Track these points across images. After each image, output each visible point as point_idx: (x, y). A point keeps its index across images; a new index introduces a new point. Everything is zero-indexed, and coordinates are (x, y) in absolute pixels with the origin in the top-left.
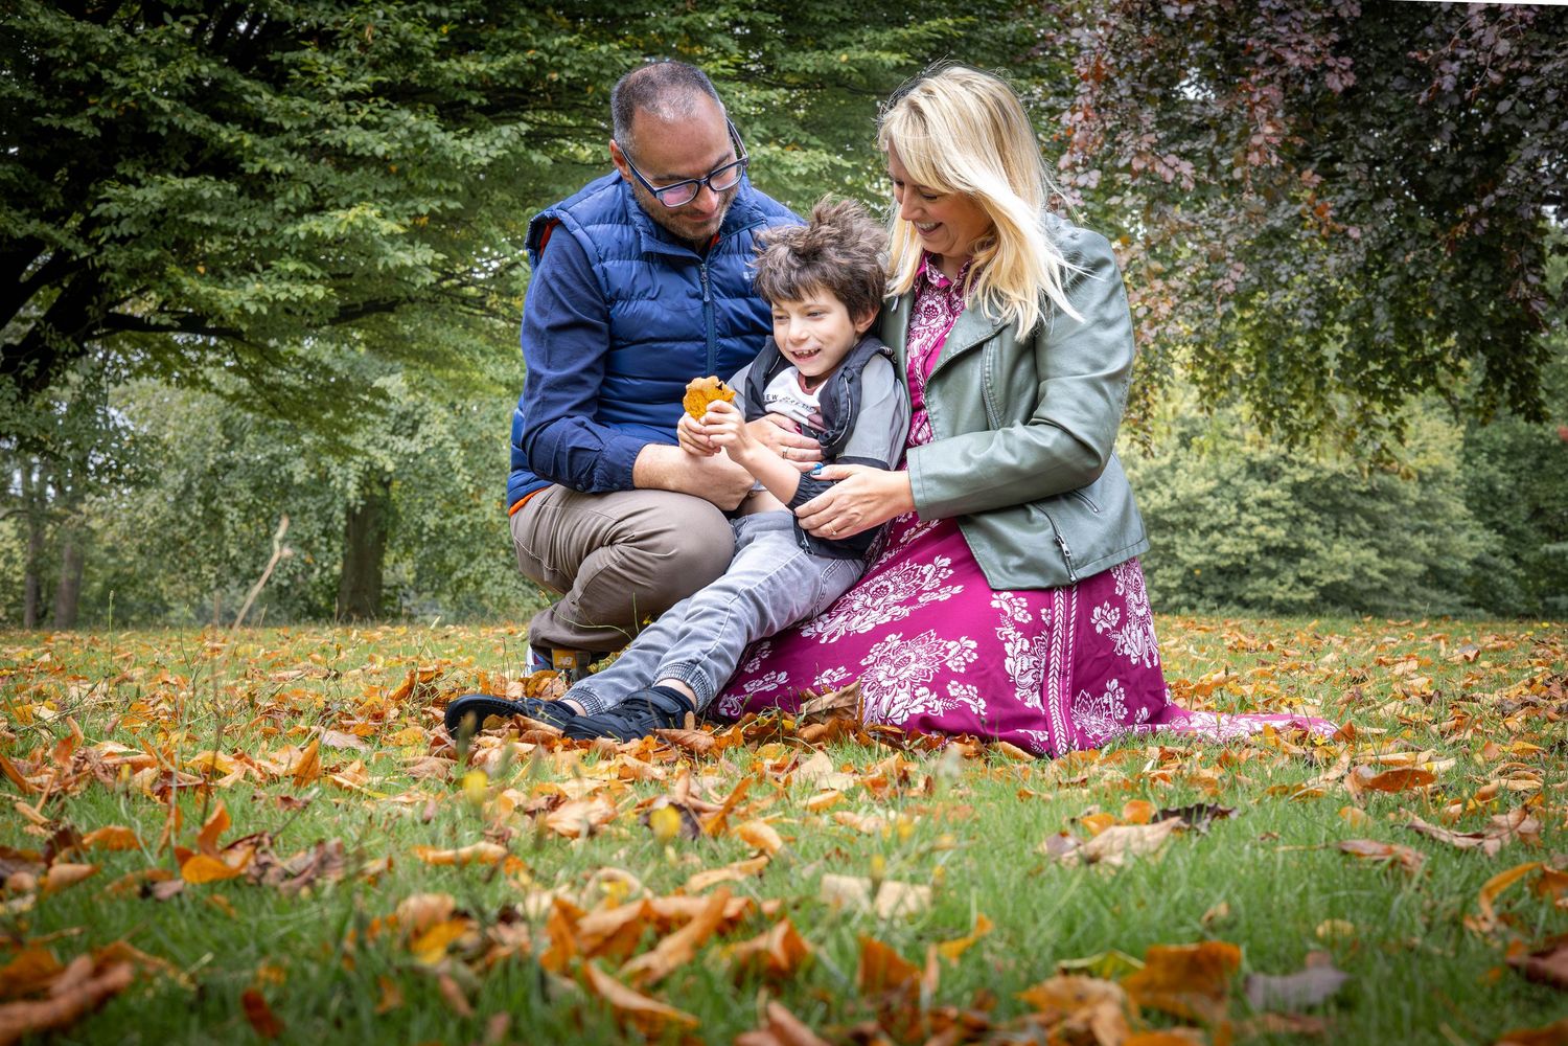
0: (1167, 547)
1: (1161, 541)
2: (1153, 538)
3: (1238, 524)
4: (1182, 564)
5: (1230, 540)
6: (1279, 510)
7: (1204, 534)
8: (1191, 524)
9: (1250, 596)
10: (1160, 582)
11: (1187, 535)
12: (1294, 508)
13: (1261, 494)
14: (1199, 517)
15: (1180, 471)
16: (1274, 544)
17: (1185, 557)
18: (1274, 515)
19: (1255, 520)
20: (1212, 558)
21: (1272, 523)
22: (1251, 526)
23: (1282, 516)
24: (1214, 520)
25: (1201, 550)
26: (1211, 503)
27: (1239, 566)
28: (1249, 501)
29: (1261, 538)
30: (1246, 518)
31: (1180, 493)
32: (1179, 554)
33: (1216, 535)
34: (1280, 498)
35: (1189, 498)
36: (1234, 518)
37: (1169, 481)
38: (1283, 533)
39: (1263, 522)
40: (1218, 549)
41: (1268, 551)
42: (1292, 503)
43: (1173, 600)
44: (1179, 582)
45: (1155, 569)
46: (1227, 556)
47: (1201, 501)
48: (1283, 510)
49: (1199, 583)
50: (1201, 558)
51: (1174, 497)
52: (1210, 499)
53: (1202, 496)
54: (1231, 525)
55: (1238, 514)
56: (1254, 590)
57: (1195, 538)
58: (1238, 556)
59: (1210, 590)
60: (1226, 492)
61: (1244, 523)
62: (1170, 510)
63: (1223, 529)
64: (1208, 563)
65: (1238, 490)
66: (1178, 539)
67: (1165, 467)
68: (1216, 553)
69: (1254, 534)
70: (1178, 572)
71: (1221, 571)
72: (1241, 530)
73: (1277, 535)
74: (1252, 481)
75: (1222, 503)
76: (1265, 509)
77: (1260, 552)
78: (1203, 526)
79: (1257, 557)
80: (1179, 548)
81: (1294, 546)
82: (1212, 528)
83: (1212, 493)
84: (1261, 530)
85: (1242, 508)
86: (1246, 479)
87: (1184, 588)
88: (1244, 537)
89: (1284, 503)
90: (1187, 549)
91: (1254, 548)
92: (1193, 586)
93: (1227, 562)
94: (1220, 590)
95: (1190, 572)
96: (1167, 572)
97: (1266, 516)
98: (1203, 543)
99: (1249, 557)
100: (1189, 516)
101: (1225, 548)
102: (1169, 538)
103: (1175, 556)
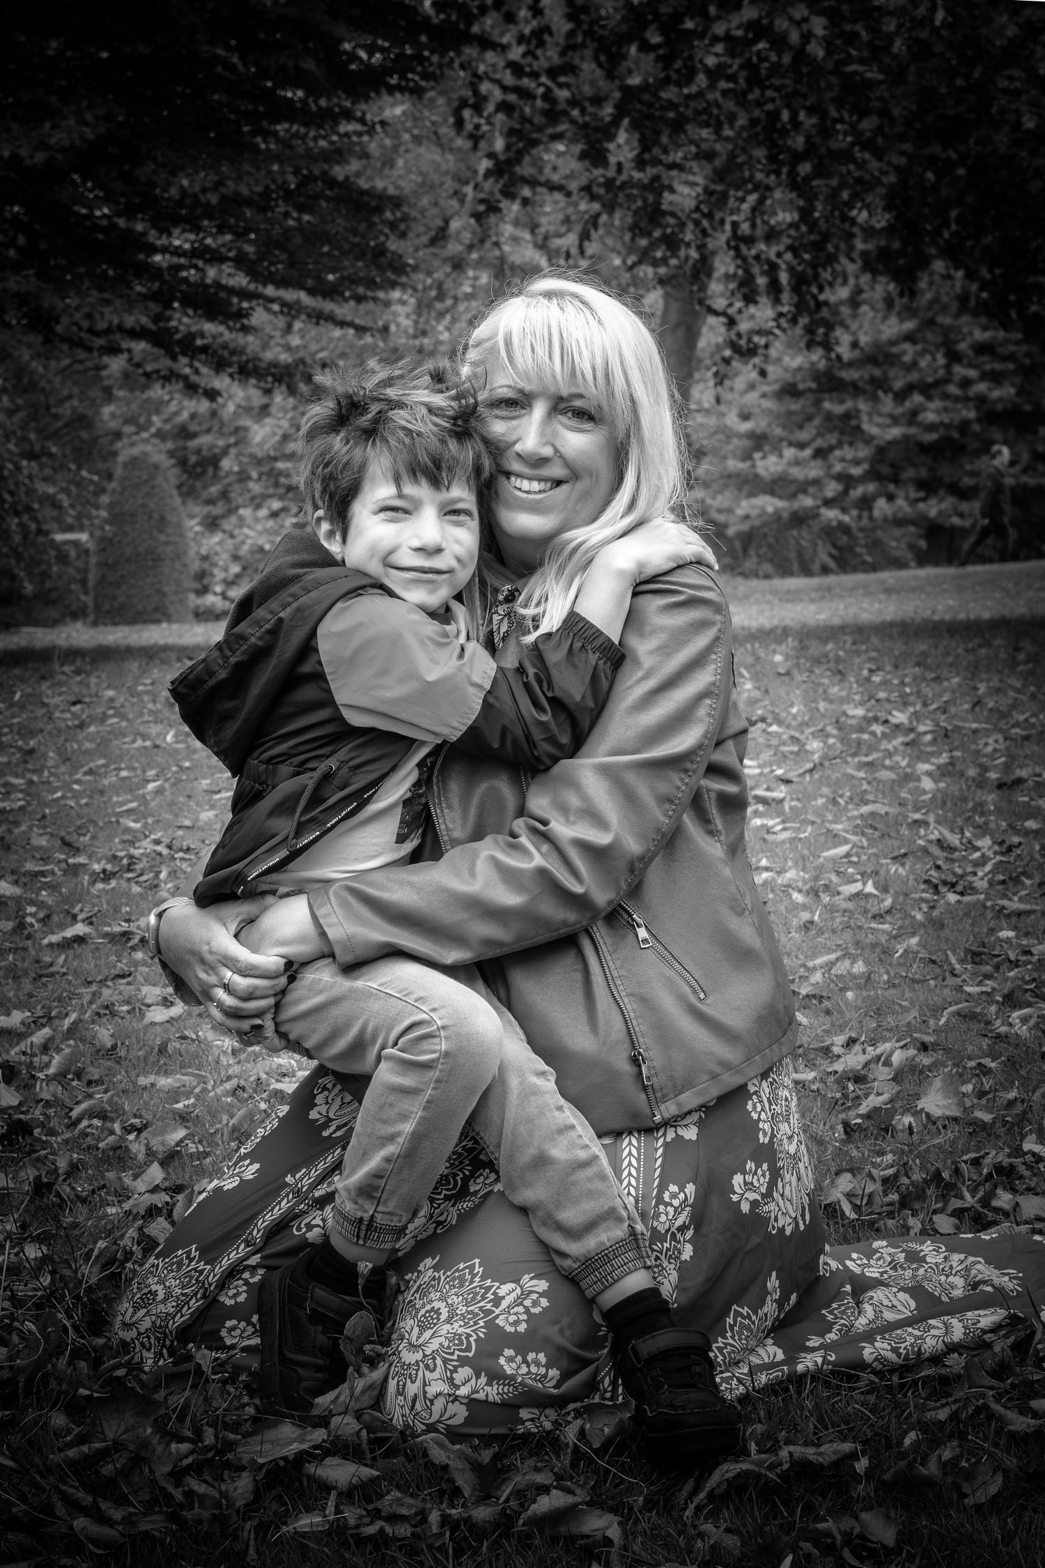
0: (847, 416)
1: (838, 409)
2: (827, 405)
3: (947, 381)
4: (869, 440)
5: (937, 404)
6: (1005, 359)
7: (901, 396)
8: (880, 384)
9: (968, 481)
10: (838, 468)
11: (875, 398)
12: (1028, 354)
13: (979, 335)
14: (892, 373)
15: (865, 308)
16: (999, 407)
17: (874, 431)
18: (998, 366)
19: (972, 373)
20: (912, 431)
21: (995, 378)
22: (966, 383)
23: (1011, 366)
24: (914, 377)
25: (895, 421)
26: (908, 351)
27: (949, 440)
28: (963, 346)
29: (981, 400)
30: (959, 371)
31: (864, 339)
32: (865, 427)
33: (917, 398)
34: (1008, 341)
35: (876, 344)
36: (941, 372)
37: (848, 322)
38: (1012, 391)
39: (984, 376)
40: (921, 417)
41: (991, 416)
42: (1025, 348)
43: (857, 492)
44: (866, 466)
45: (831, 449)
46: (932, 427)
47: (895, 350)
48: (1011, 358)
49: (893, 466)
50: (895, 432)
51: (855, 345)
52: (907, 346)
53: (893, 343)
54: (937, 383)
55: (948, 367)
56: (974, 474)
57: (887, 404)
58: (948, 426)
59: (909, 473)
60: (930, 336)
61: (956, 378)
62: (851, 364)
63: (927, 389)
64: (906, 438)
65: (947, 331)
66: (863, 406)
67: (841, 303)
68: (918, 424)
69: (971, 393)
70: (864, 452)
71: (924, 448)
72: (953, 389)
73: (1003, 393)
74: (965, 318)
75: (924, 351)
76: (985, 358)
77: (979, 420)
78: (898, 385)
79: (976, 427)
80: (865, 418)
81: (1028, 408)
82: (909, 389)
83: (909, 338)
84: (981, 387)
85: (954, 357)
86: (957, 316)
87: (873, 474)
88: (956, 399)
89: (1012, 348)
90: (877, 419)
91: (972, 414)
92: (885, 470)
93: (933, 437)
94: (924, 473)
95: (881, 451)
96: (847, 452)
97: (988, 367)
98: (899, 410)
99: (964, 426)
100: (877, 372)
101: (930, 417)
102: (849, 404)
103: (858, 429)
